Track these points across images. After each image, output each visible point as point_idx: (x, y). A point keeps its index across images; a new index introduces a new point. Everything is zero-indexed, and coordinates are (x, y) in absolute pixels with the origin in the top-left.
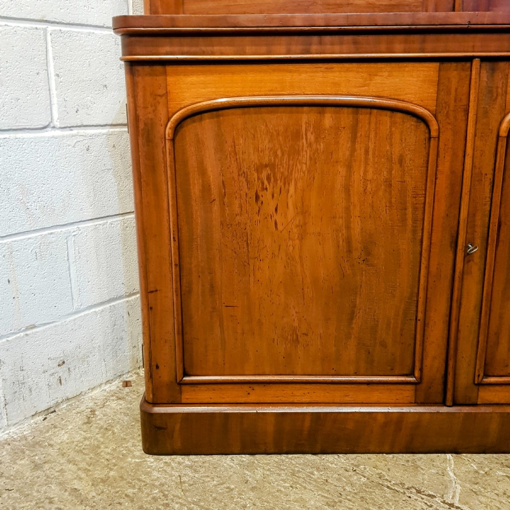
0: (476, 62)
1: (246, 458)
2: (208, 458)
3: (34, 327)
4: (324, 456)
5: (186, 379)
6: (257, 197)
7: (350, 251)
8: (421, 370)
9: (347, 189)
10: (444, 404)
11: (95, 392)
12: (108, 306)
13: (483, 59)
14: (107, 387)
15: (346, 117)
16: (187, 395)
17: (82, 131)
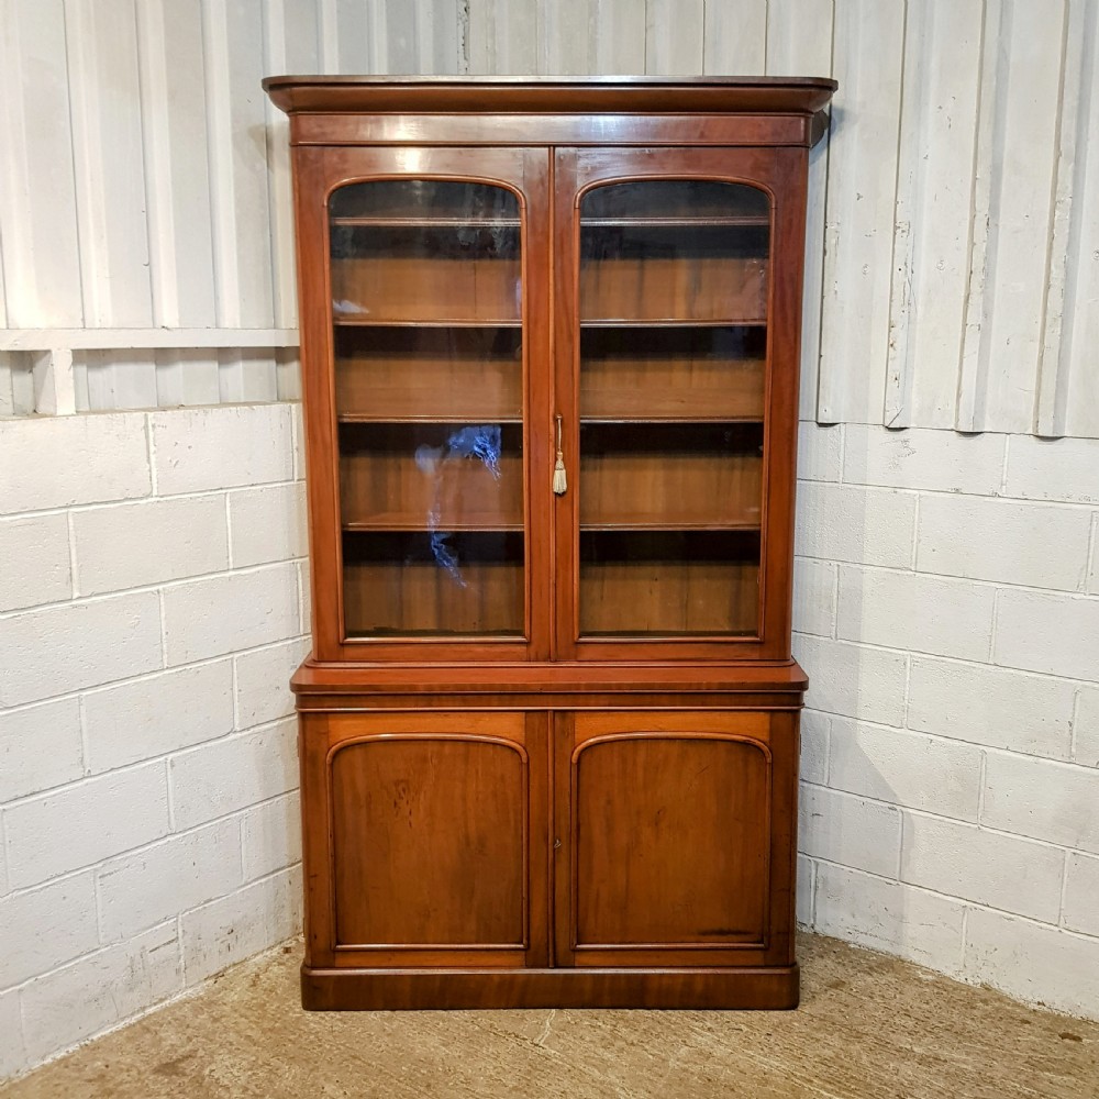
0: (550, 715)
1: (387, 1013)
2: (356, 1013)
3: (211, 900)
4: (451, 1012)
5: (339, 946)
6: (395, 803)
7: (468, 844)
8: (528, 939)
9: (464, 799)
10: (547, 967)
11: (258, 958)
12: (272, 876)
13: (555, 711)
14: (268, 953)
15: (461, 748)
16: (339, 961)
17: (256, 729)
